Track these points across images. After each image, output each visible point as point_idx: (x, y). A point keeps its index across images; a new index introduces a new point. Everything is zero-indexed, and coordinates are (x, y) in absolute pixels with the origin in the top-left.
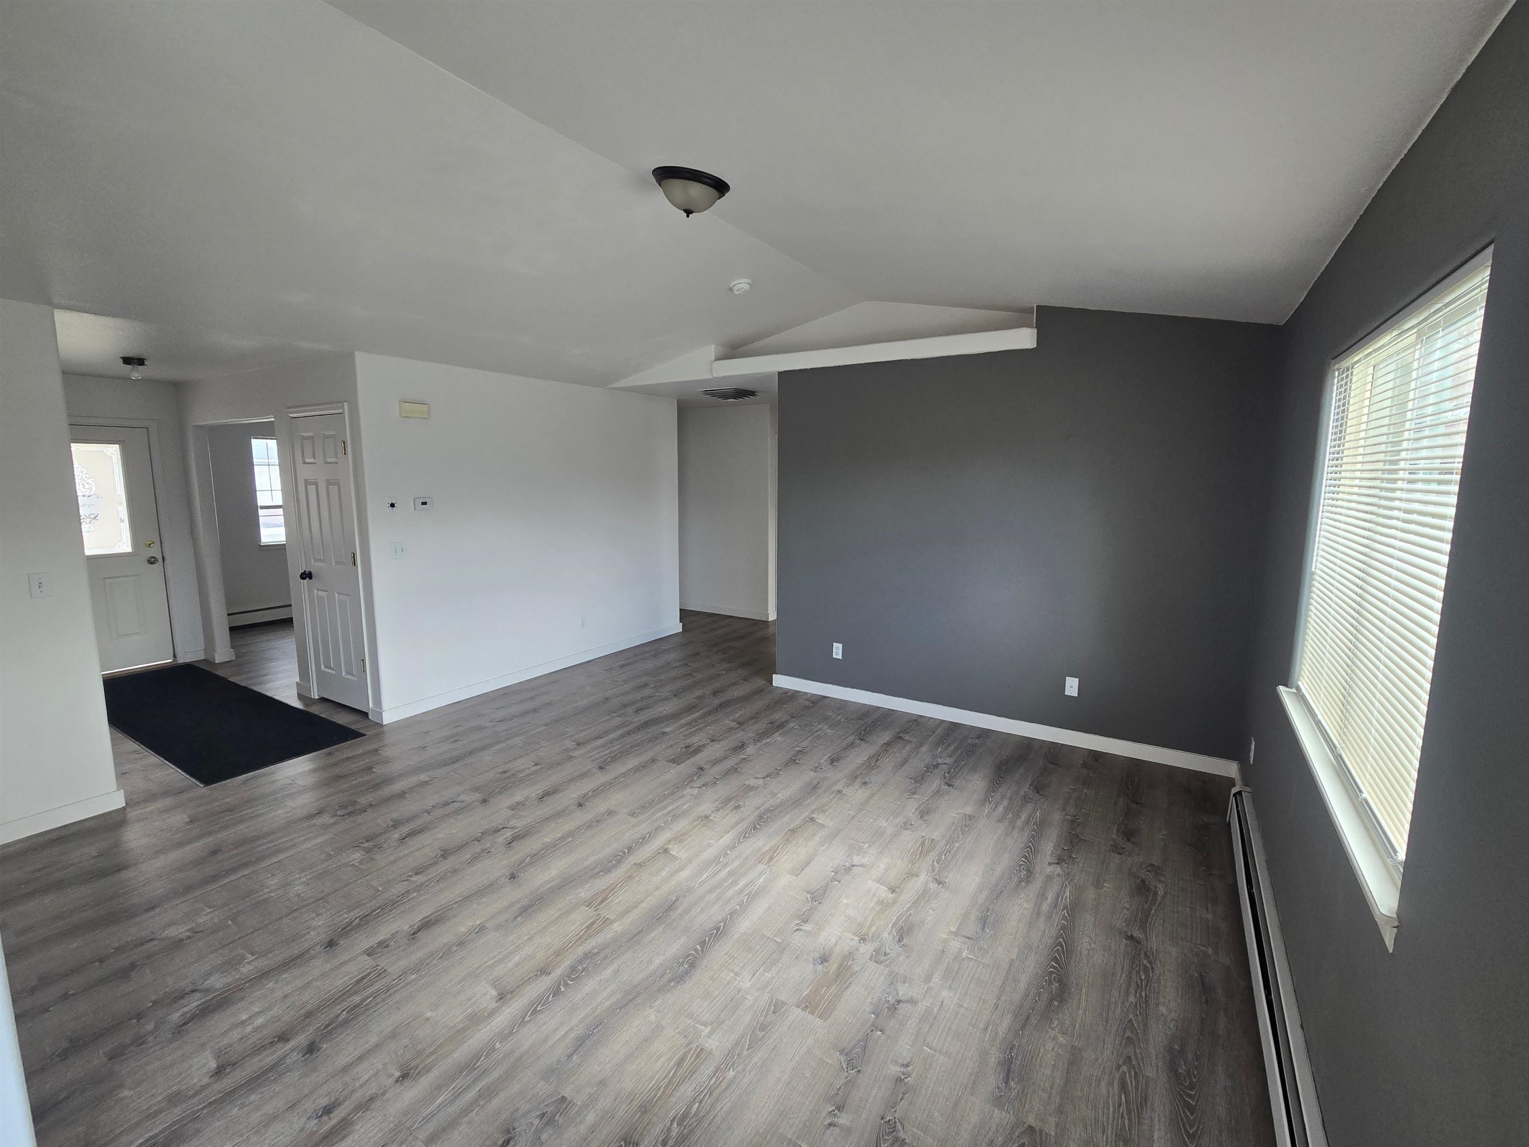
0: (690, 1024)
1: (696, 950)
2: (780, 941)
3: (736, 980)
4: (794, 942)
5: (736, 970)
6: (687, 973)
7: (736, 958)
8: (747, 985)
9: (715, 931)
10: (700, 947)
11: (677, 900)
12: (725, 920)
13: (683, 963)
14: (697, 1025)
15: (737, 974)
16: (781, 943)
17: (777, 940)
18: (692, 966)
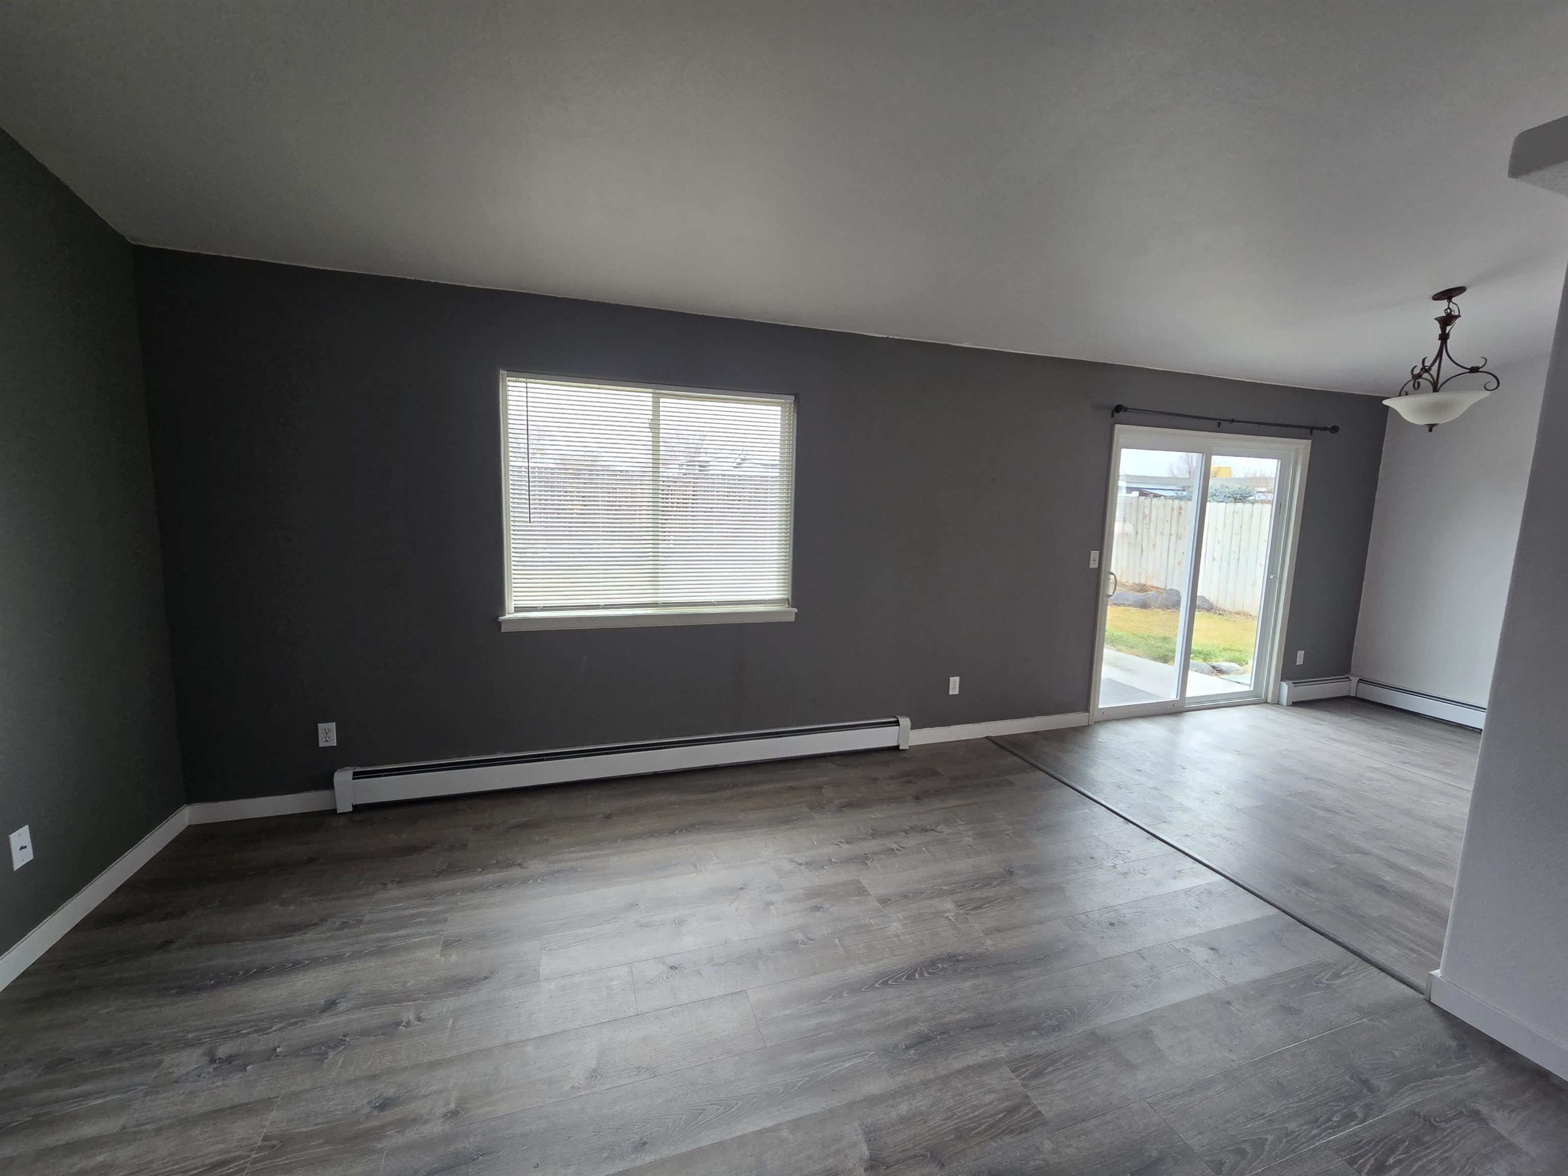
0: (960, 924)
1: (921, 974)
2: (837, 940)
3: (901, 932)
4: (826, 932)
5: (896, 939)
6: (942, 960)
7: (888, 948)
8: (894, 924)
9: (890, 982)
10: (915, 975)
11: (908, 1048)
12: (872, 987)
13: (941, 970)
14: (954, 921)
15: (898, 936)
16: (837, 938)
17: (838, 942)
18: (933, 963)
